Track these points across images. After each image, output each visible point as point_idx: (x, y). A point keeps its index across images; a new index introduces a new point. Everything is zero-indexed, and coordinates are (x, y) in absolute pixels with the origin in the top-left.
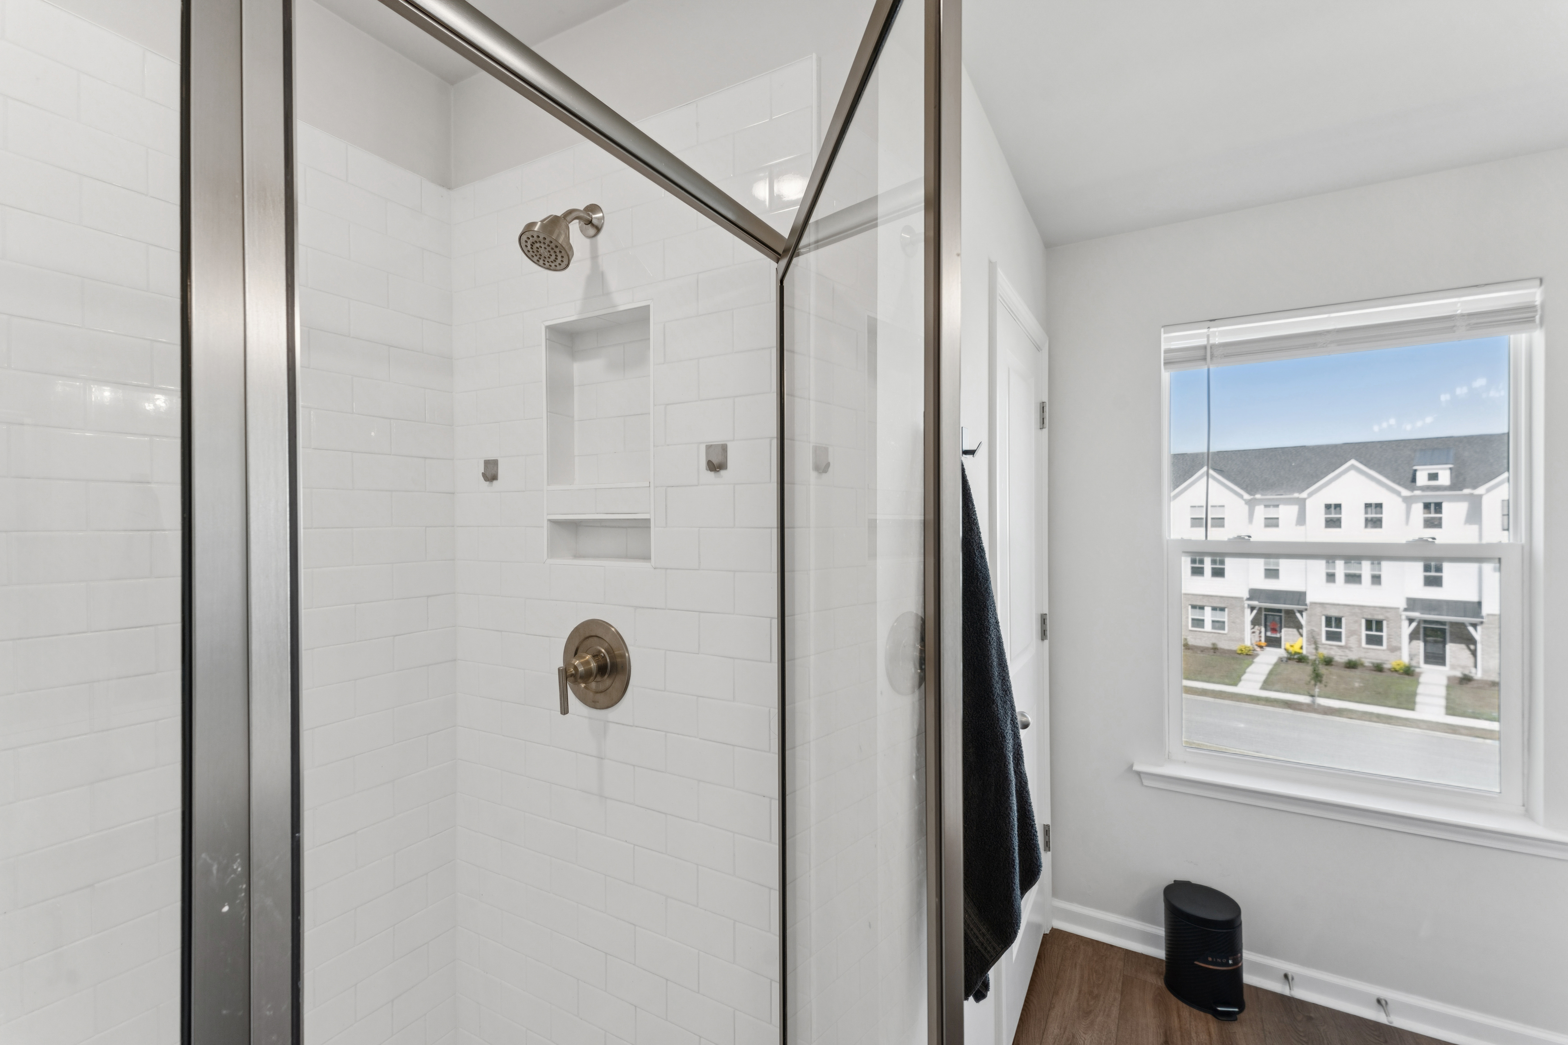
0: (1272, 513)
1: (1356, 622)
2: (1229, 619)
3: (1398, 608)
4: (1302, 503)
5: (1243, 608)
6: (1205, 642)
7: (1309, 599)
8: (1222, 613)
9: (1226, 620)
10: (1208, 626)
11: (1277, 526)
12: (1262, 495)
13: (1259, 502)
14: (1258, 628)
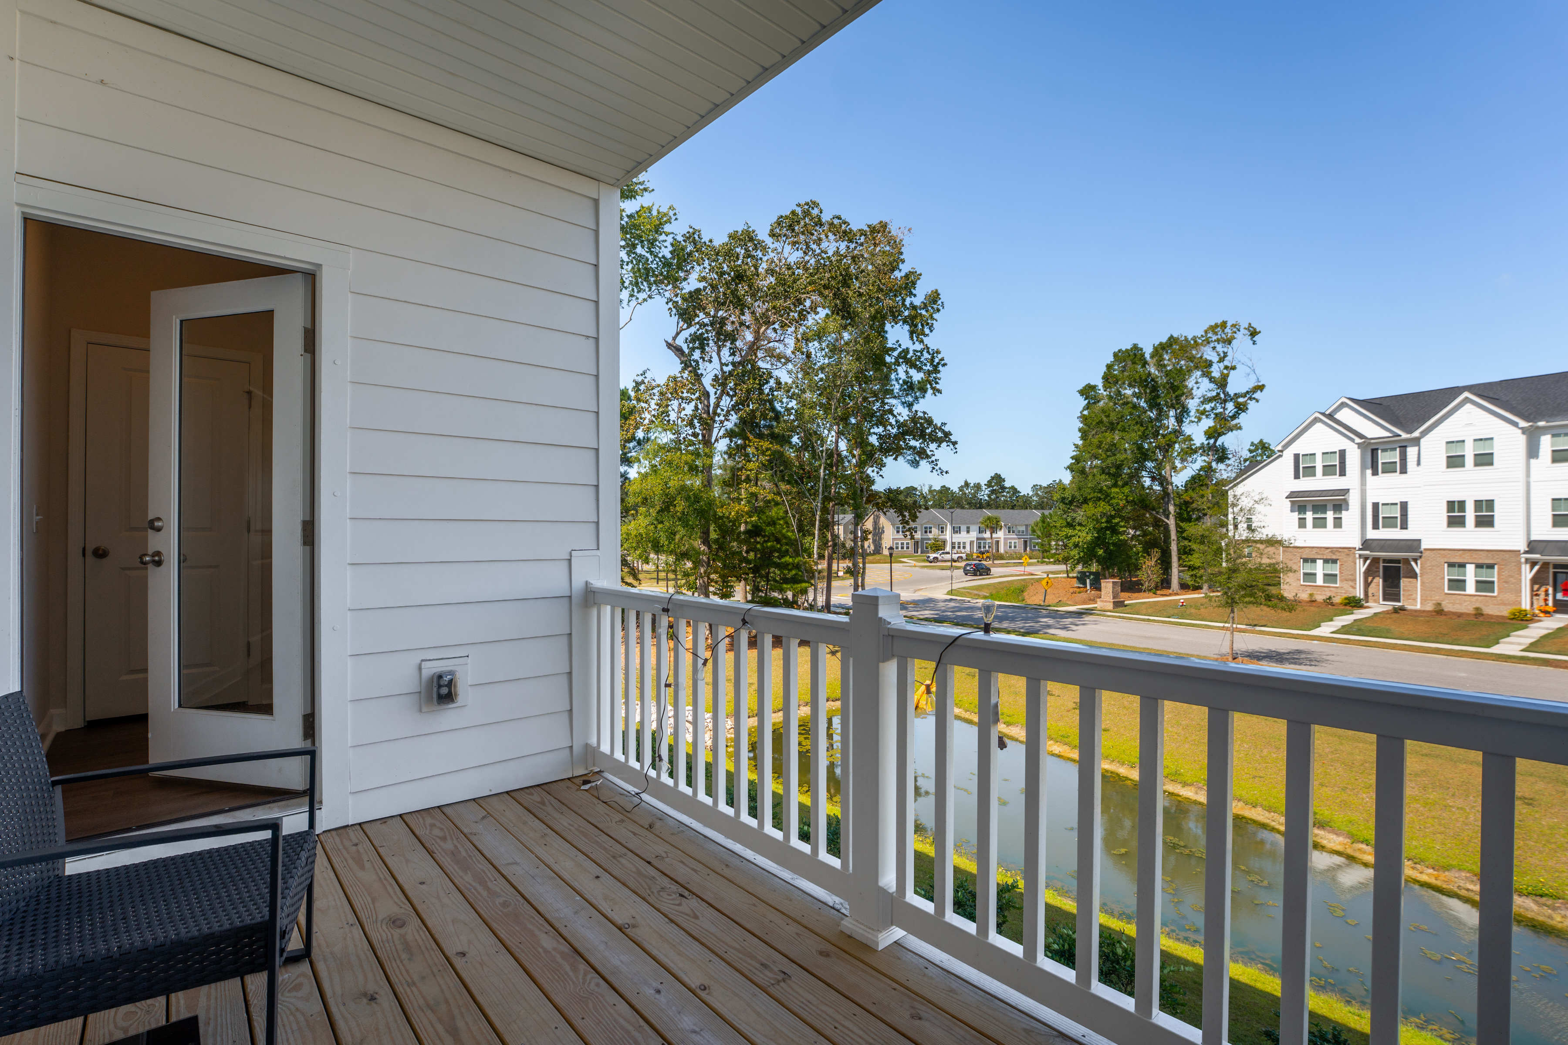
2: (1499, 579)
5: (1519, 564)
6: (1467, 607)
8: (1489, 570)
9: (1495, 579)
10: (1471, 588)
14: (1543, 589)
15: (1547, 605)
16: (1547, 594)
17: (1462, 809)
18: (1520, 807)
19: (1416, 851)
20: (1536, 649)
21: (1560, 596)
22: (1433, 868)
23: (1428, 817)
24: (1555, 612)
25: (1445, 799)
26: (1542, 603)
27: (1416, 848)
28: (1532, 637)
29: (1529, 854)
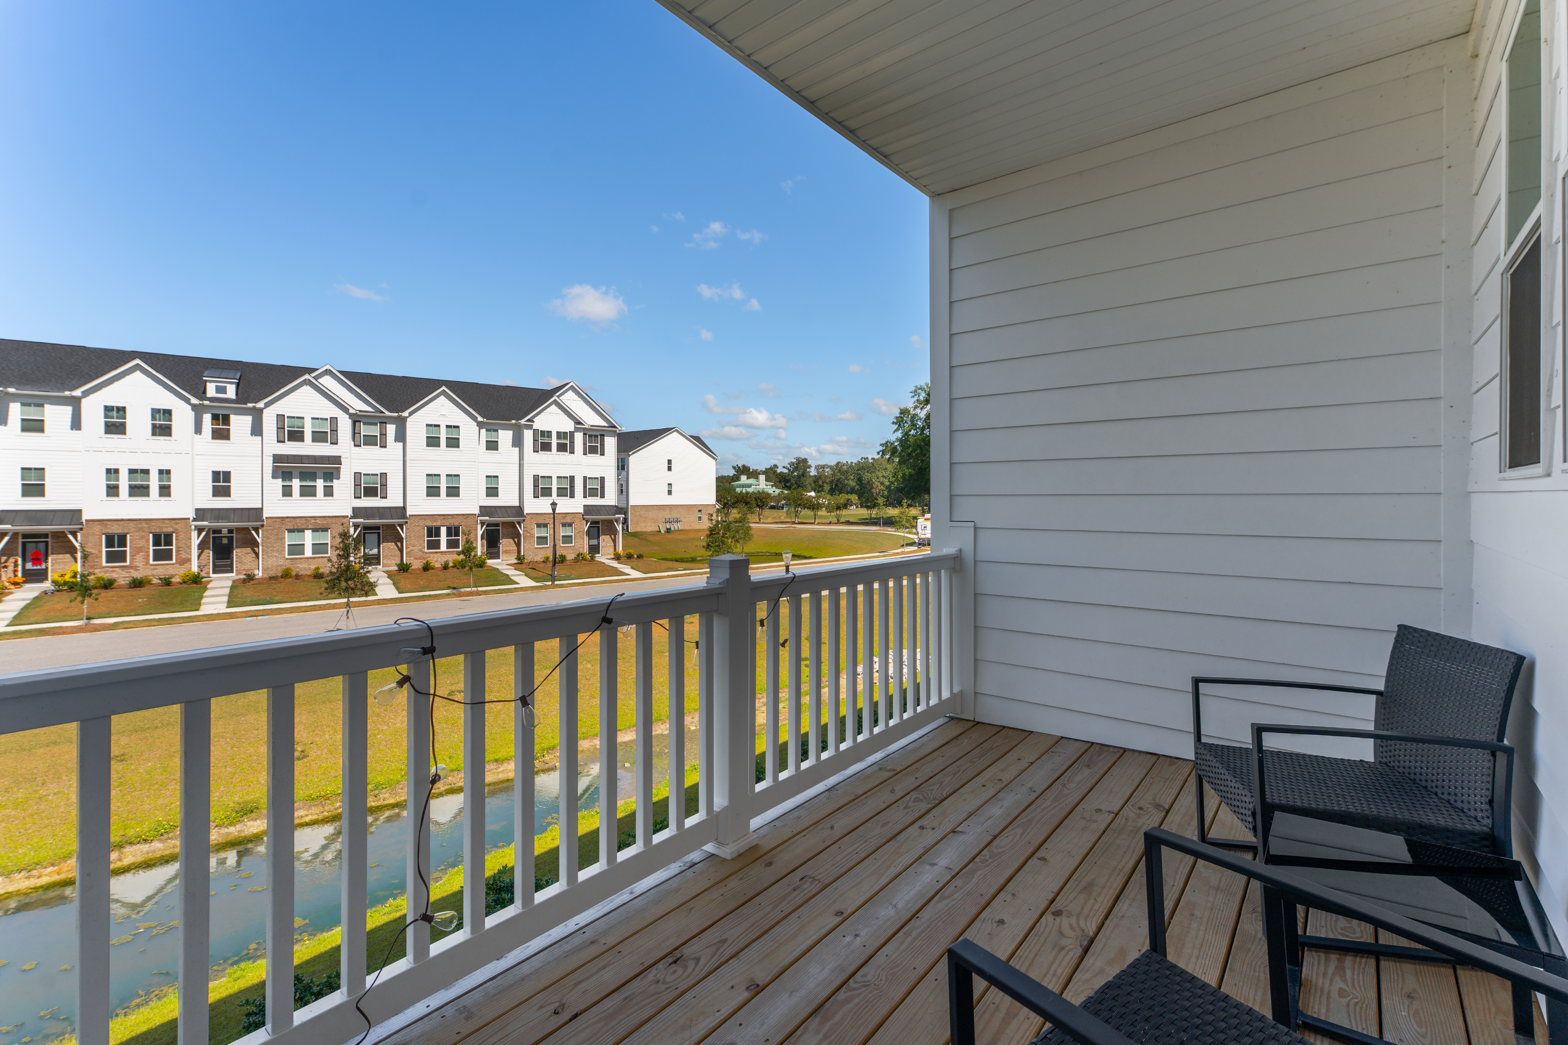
0: (33, 414)
1: (142, 537)
3: (189, 519)
4: (76, 403)
7: (85, 517)
11: (42, 430)
12: (17, 389)
13: (15, 398)
14: (12, 560)
15: (16, 576)
16: (16, 565)
17: (59, 793)
18: (115, 766)
19: (27, 859)
20: (22, 622)
21: (29, 566)
22: (53, 865)
23: (24, 818)
24: (24, 582)
25: (36, 791)
26: (12, 575)
27: (25, 855)
28: (12, 611)
29: (139, 803)
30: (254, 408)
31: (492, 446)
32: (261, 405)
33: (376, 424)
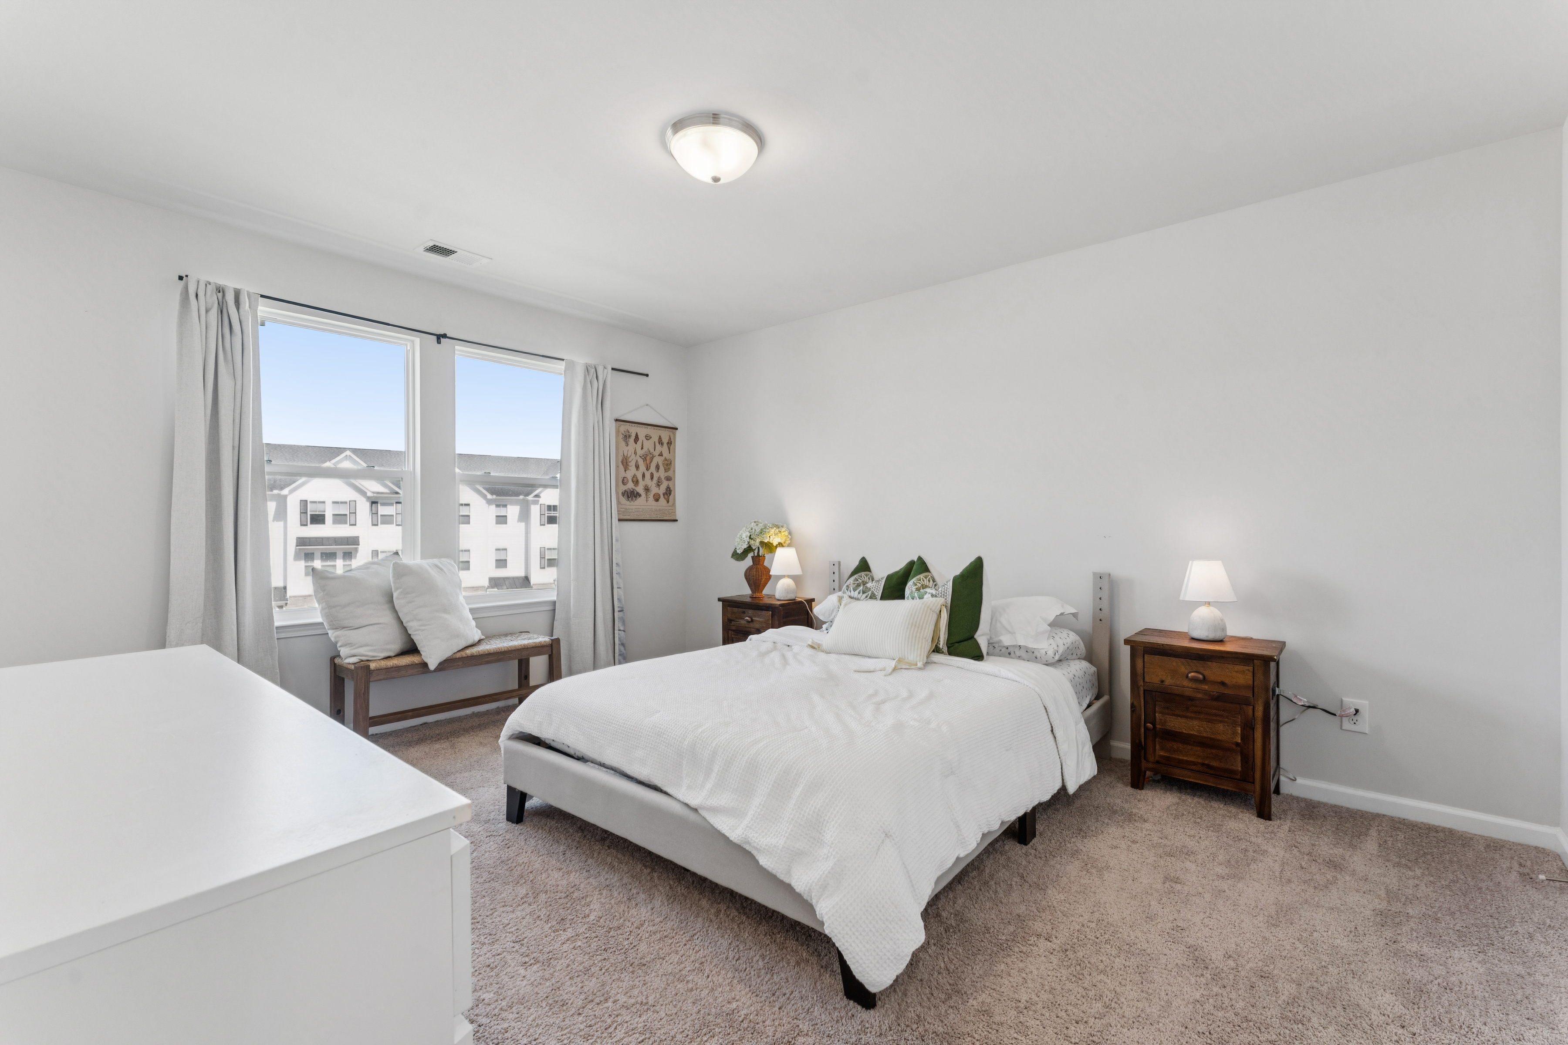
30: (279, 495)
31: (502, 520)
32: (285, 492)
33: (392, 504)
